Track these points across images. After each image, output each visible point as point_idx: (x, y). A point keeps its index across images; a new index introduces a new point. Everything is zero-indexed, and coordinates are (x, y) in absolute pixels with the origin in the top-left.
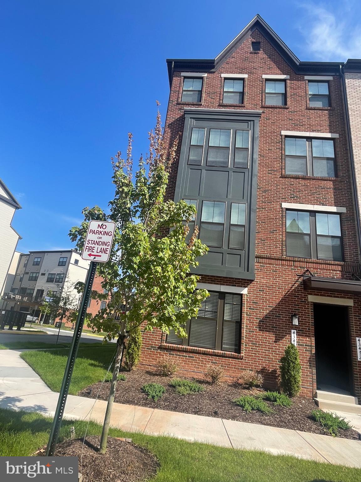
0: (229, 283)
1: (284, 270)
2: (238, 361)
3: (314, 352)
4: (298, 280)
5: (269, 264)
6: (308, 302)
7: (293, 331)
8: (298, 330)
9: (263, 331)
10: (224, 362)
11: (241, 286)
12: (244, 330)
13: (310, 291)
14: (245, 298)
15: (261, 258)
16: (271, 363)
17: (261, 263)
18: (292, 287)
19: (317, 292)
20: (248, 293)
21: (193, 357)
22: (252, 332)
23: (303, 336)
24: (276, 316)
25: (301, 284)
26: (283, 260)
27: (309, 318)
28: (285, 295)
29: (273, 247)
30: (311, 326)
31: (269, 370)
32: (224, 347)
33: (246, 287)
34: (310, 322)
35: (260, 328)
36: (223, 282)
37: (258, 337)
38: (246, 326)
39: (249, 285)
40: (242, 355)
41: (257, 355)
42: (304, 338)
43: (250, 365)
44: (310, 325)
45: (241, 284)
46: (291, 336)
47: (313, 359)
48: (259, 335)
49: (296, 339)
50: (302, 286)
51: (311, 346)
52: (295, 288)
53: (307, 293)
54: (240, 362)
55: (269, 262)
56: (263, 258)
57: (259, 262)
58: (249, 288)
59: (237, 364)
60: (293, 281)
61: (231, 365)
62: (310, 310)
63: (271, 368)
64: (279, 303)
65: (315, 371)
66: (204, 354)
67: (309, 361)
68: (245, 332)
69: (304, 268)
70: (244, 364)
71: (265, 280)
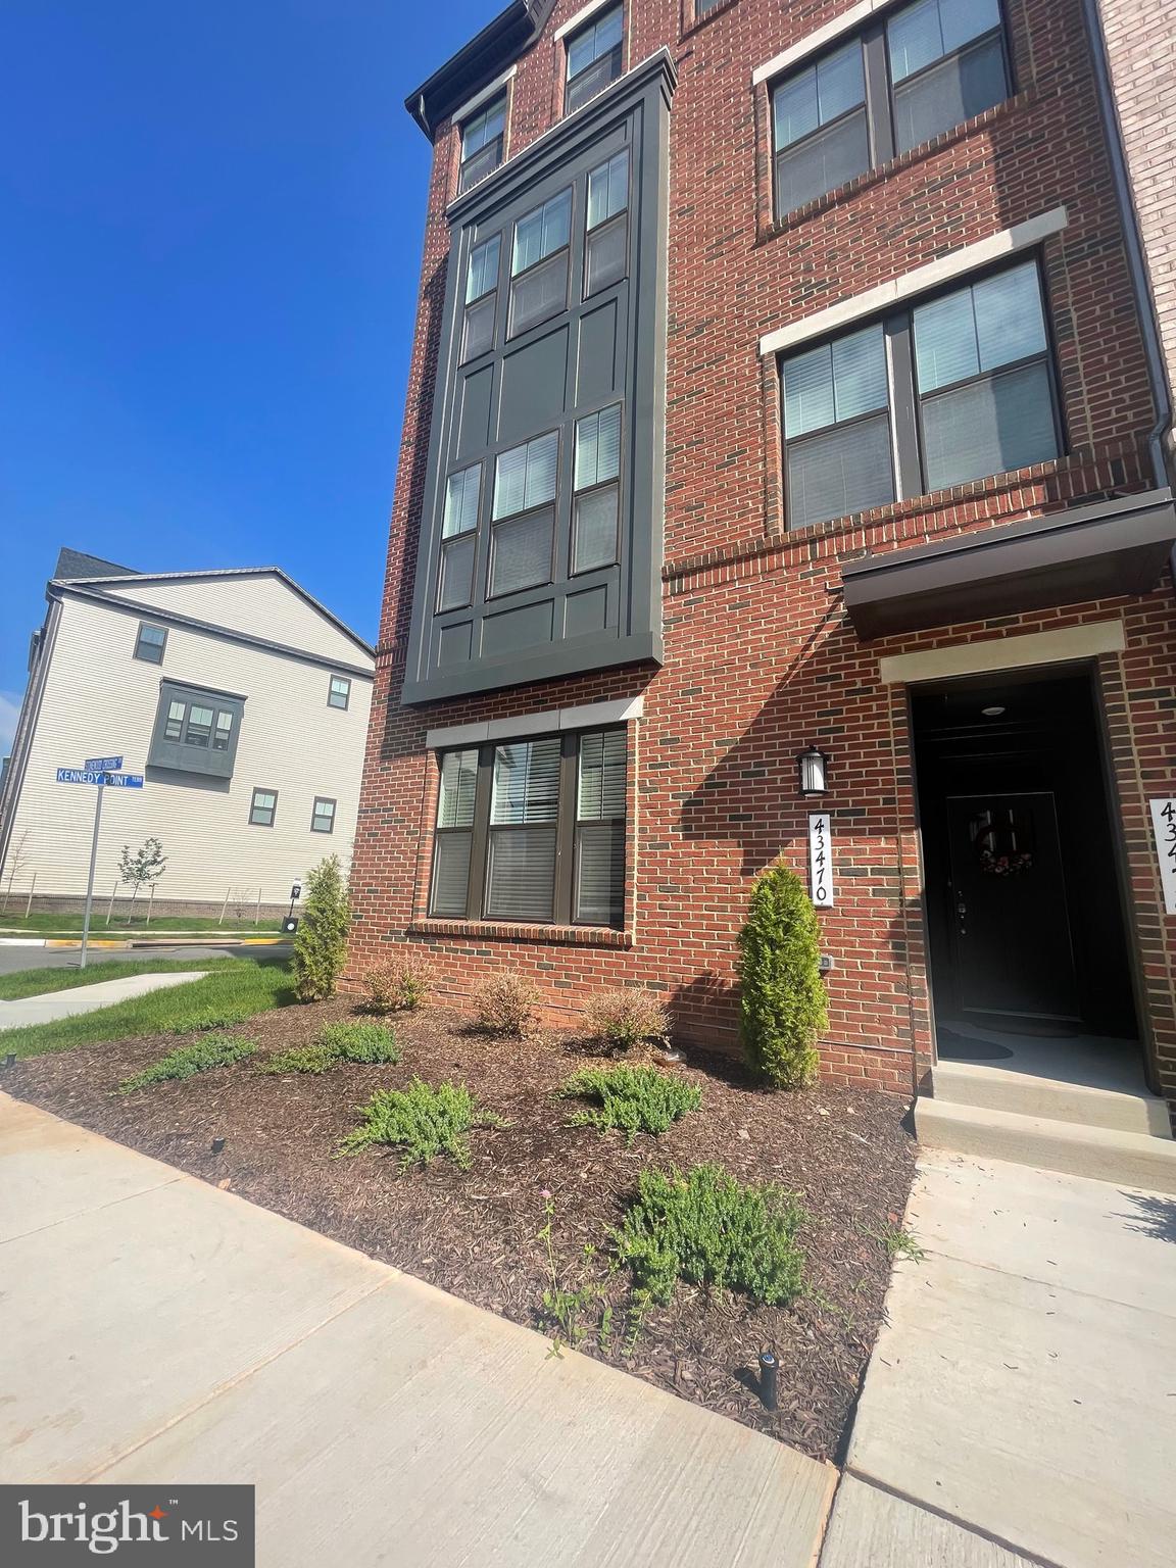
0: (587, 694)
1: (774, 591)
2: (617, 956)
3: (915, 894)
5: (717, 585)
6: (879, 689)
7: (814, 820)
8: (840, 813)
9: (700, 837)
10: (574, 961)
11: (624, 696)
12: (632, 846)
13: (889, 642)
14: (634, 733)
15: (687, 576)
17: (687, 592)
18: (807, 648)
19: (921, 636)
20: (647, 714)
21: (489, 953)
22: (660, 846)
23: (861, 832)
24: (745, 775)
25: (846, 623)
26: (771, 551)
27: (889, 753)
28: (780, 686)
29: (733, 517)
30: (897, 787)
32: (579, 913)
33: (636, 694)
34: (890, 772)
35: (686, 828)
36: (569, 698)
37: (681, 864)
38: (642, 830)
39: (647, 684)
40: (626, 933)
41: (681, 929)
42: (866, 841)
43: (655, 968)
44: (891, 782)
46: (808, 843)
47: (911, 925)
48: (688, 854)
49: (827, 851)
50: (849, 632)
51: (899, 871)
52: (824, 645)
53: (877, 653)
54: (624, 957)
55: (716, 578)
56: (694, 571)
57: (681, 593)
58: (648, 694)
59: (614, 964)
60: (812, 621)
61: (597, 971)
62: (891, 720)
64: (756, 722)
65: (920, 977)
67: (892, 935)
68: (636, 850)
69: (856, 553)
70: (637, 966)
71: (704, 651)
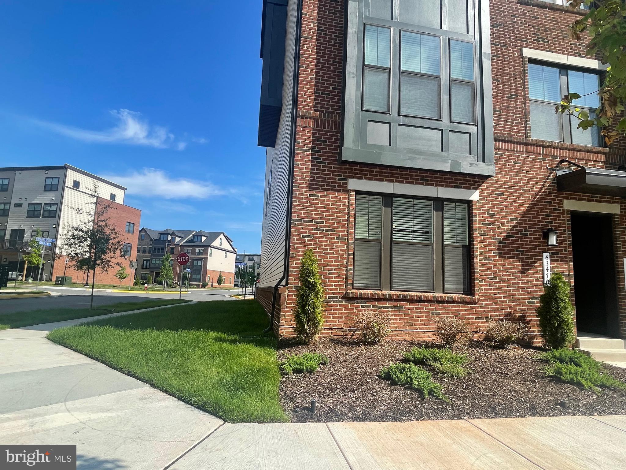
0: (450, 183)
1: (530, 161)
2: (471, 307)
3: (573, 283)
4: (549, 176)
5: (508, 151)
6: (563, 210)
7: (545, 255)
8: (552, 253)
9: (504, 257)
10: (450, 310)
11: (469, 188)
12: (477, 258)
13: (566, 194)
14: (475, 207)
16: (517, 305)
17: (496, 149)
18: (541, 188)
19: (575, 195)
20: (481, 199)
21: (402, 308)
22: (489, 260)
23: (558, 261)
24: (521, 234)
25: (553, 183)
26: (528, 144)
27: (565, 234)
28: (533, 201)
29: (513, 123)
30: (567, 246)
31: (515, 316)
32: (448, 288)
33: (476, 189)
34: (566, 241)
35: (500, 253)
36: (441, 182)
37: (497, 268)
38: (481, 252)
39: (480, 185)
40: (476, 297)
41: (498, 295)
42: (560, 264)
43: (489, 311)
44: (566, 244)
45: (460, 183)
46: (543, 263)
48: (500, 264)
49: (549, 266)
50: (554, 186)
51: (569, 275)
52: (547, 189)
53: (563, 197)
54: (475, 308)
55: (508, 147)
56: (499, 141)
58: (481, 191)
59: (470, 311)
60: (543, 178)
62: (566, 222)
63: (518, 313)
64: (525, 214)
65: (575, 311)
66: (420, 300)
68: (479, 261)
69: (556, 157)
70: (480, 311)
71: (504, 177)
